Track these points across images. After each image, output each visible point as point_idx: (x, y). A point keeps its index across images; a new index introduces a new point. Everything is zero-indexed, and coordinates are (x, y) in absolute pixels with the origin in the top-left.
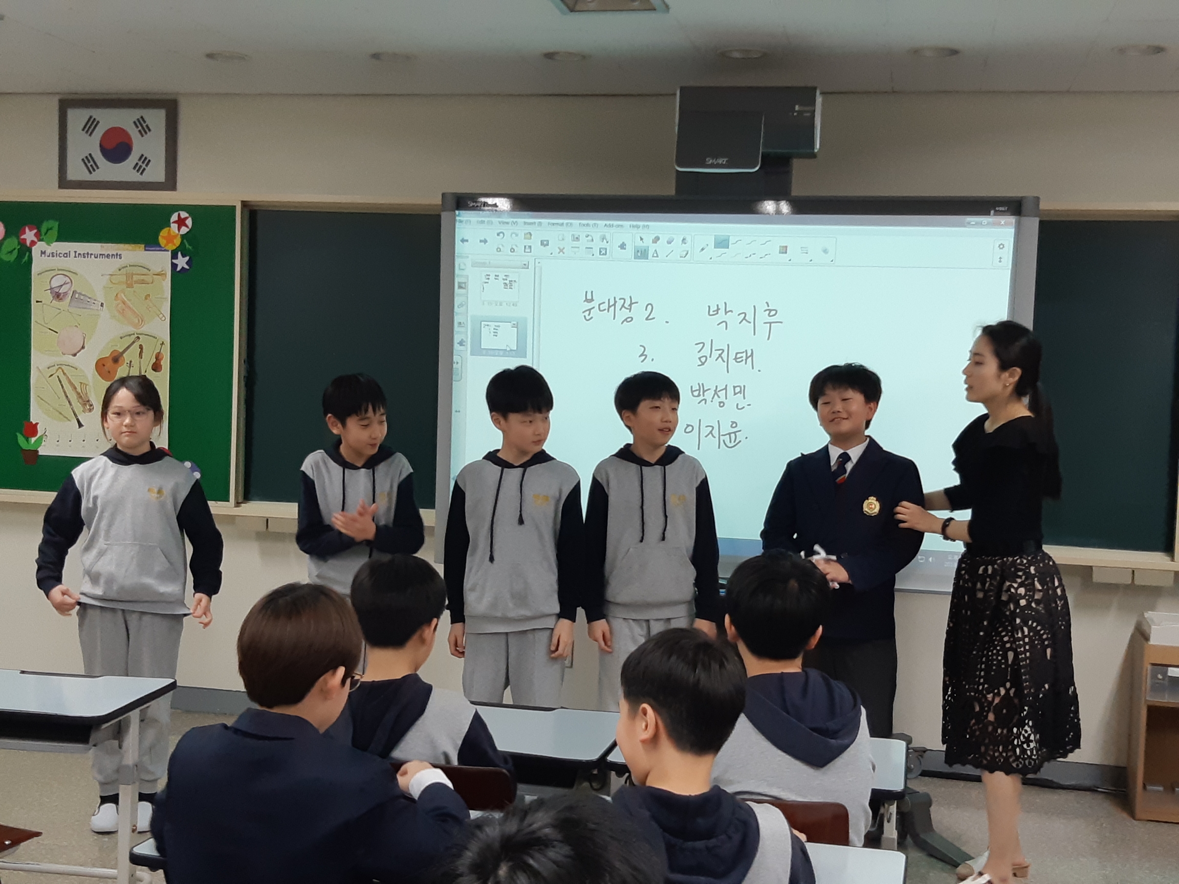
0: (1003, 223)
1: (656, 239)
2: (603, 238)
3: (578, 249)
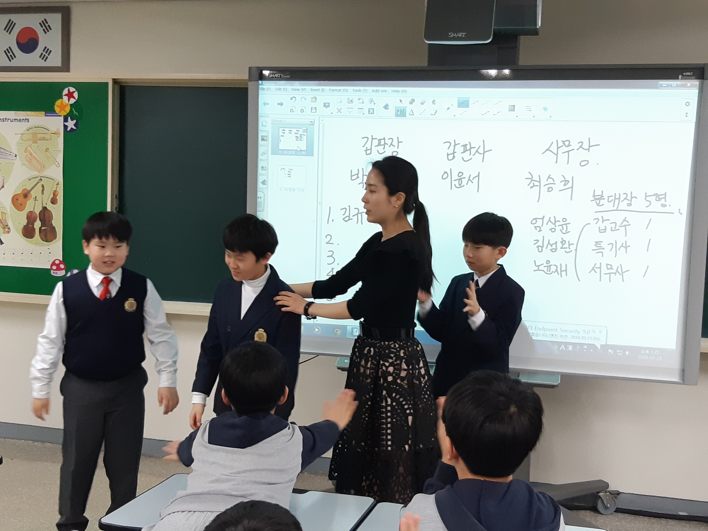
0: (689, 85)
1: (412, 102)
2: (371, 101)
3: (352, 109)
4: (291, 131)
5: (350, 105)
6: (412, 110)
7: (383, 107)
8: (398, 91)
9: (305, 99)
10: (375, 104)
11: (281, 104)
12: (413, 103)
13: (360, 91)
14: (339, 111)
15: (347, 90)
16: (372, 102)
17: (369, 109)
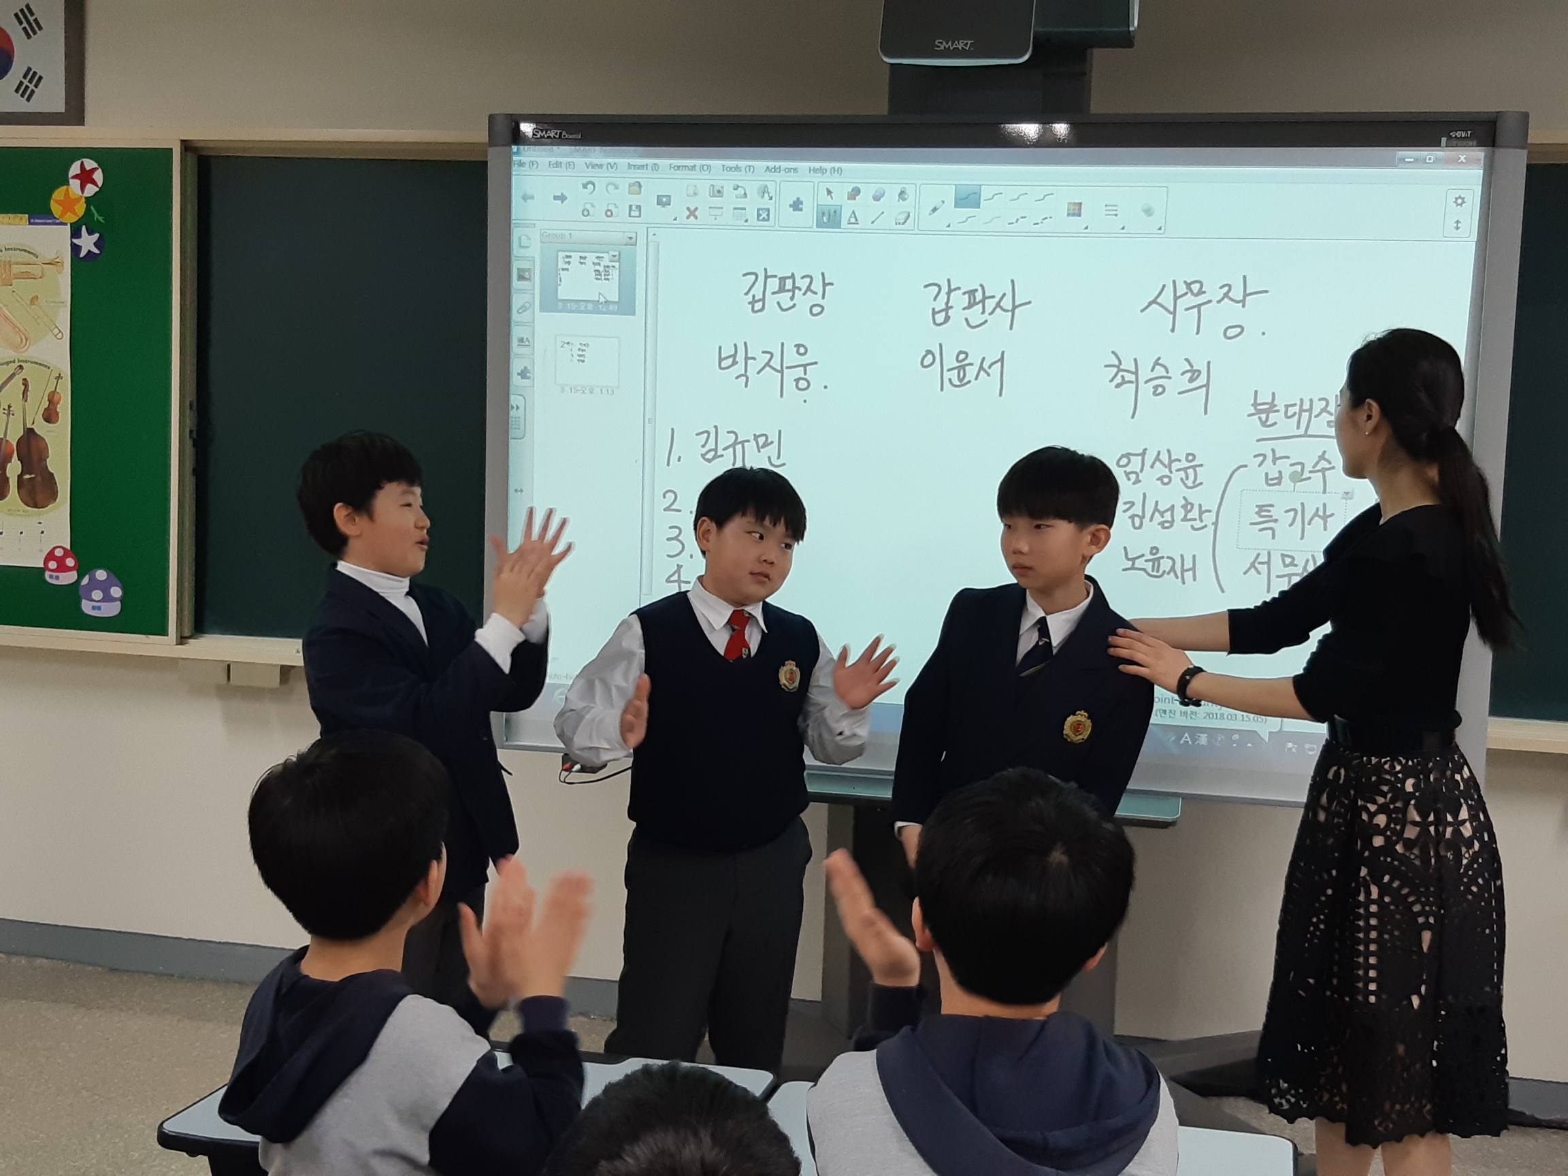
0: (1462, 158)
1: (854, 194)
2: (764, 191)
3: (721, 210)
4: (585, 258)
5: (717, 201)
6: (853, 212)
7: (791, 206)
8: (822, 171)
9: (616, 188)
10: (771, 199)
11: (562, 198)
12: (857, 198)
13: (737, 169)
14: (692, 213)
15: (709, 167)
16: (766, 195)
17: (758, 210)
